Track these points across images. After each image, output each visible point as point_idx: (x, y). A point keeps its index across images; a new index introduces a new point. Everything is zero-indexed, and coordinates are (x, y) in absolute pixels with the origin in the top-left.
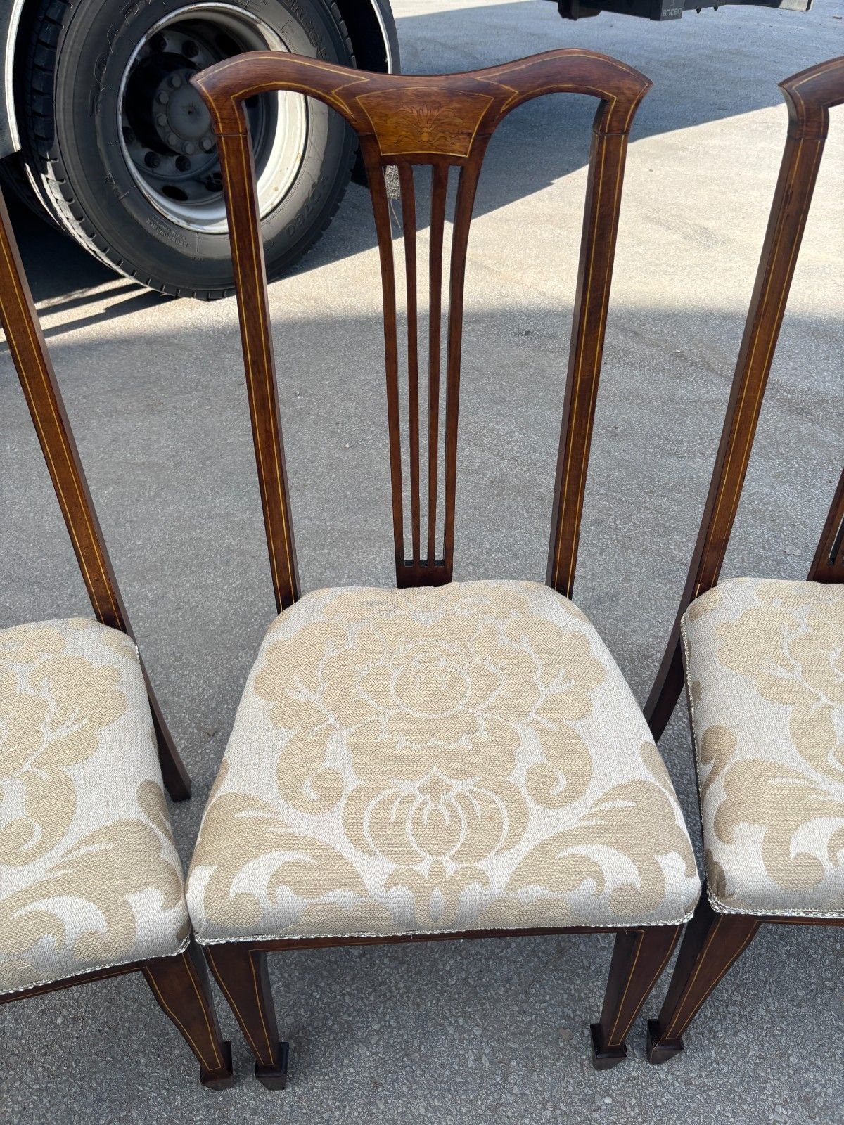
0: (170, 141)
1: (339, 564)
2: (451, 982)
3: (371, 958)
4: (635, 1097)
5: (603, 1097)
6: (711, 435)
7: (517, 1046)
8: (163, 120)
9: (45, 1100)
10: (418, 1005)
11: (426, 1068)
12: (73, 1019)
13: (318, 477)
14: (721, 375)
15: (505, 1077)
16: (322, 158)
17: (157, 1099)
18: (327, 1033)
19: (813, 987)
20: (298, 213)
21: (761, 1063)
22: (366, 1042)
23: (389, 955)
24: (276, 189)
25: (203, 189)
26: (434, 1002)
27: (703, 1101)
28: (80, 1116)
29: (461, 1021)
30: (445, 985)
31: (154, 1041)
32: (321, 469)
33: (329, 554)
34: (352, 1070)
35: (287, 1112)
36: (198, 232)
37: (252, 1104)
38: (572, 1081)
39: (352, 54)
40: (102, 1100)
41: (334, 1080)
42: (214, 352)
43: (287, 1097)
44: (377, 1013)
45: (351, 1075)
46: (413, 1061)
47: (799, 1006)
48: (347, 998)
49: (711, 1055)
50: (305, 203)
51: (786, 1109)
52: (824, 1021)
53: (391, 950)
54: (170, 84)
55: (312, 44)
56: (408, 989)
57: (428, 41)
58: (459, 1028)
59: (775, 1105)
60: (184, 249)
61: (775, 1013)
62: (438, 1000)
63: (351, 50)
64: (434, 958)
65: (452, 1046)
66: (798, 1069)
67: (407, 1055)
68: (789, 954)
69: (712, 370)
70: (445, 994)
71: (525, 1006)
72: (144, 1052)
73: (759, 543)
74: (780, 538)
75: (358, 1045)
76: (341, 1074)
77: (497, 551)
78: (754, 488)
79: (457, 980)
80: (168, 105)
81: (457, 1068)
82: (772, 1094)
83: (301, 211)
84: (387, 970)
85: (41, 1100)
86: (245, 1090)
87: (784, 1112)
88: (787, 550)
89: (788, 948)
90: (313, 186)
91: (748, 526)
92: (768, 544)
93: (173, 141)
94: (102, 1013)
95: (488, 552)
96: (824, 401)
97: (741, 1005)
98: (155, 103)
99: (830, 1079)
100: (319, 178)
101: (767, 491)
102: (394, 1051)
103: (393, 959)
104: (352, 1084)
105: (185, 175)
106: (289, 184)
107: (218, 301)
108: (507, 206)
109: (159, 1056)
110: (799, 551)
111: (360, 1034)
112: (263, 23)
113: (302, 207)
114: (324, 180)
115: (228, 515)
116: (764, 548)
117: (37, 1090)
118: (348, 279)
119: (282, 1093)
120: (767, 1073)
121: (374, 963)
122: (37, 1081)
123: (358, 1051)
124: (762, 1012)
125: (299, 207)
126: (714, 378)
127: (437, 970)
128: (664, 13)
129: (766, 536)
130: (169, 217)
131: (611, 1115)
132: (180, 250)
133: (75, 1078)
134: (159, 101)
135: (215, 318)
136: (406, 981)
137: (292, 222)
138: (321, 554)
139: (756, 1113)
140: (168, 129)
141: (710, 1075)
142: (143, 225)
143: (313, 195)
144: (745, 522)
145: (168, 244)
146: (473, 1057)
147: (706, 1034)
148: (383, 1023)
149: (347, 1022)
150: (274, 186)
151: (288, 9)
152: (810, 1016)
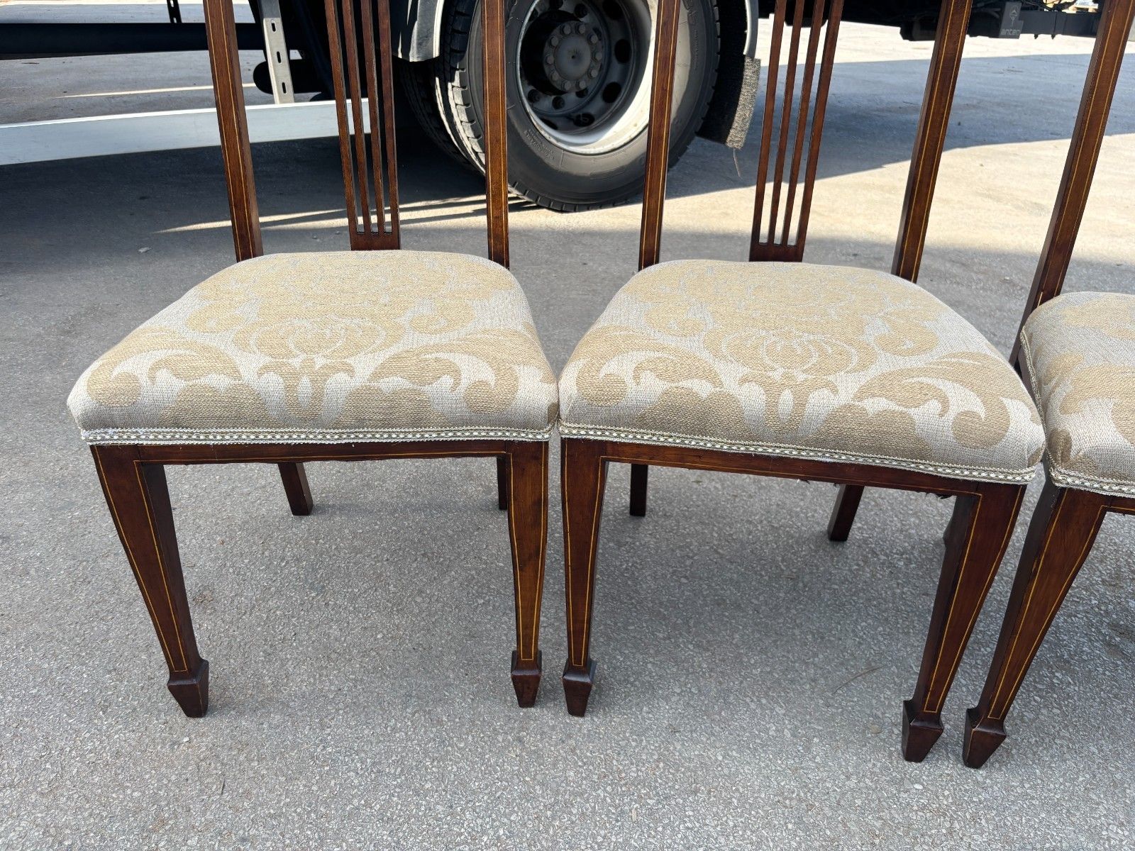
0: (553, 77)
2: (755, 672)
3: (675, 642)
4: (949, 790)
5: (912, 783)
7: (820, 728)
8: (551, 59)
9: (359, 687)
10: (721, 683)
11: (725, 727)
12: (392, 637)
15: (808, 749)
17: (461, 703)
18: (629, 686)
21: (1093, 789)
22: (667, 699)
24: (636, 125)
26: (736, 683)
27: (1025, 806)
28: (389, 703)
29: (764, 701)
30: (748, 673)
31: (464, 663)
34: (650, 716)
35: (584, 734)
36: (564, 150)
37: (551, 723)
38: (879, 764)
39: (717, 21)
40: (410, 696)
41: (633, 720)
43: (584, 724)
44: (679, 681)
45: (649, 719)
46: (713, 720)
48: (649, 666)
49: (1035, 773)
51: (1122, 831)
53: (695, 640)
54: (562, 31)
56: (711, 670)
58: (761, 706)
59: (1108, 824)
60: (549, 161)
62: (741, 682)
63: (717, 17)
65: (754, 717)
67: (707, 715)
68: (1125, 710)
70: (748, 679)
71: (831, 702)
72: (453, 670)
75: (658, 699)
76: (640, 717)
79: (761, 672)
80: (557, 48)
81: (757, 733)
82: (1105, 815)
84: (691, 653)
85: (355, 686)
86: (545, 712)
87: (1120, 832)
93: (556, 77)
94: (418, 638)
97: (1071, 742)
98: (547, 44)
102: (694, 710)
104: (651, 726)
105: (559, 112)
109: (467, 675)
111: (660, 692)
115: (565, 341)
117: (352, 679)
119: (581, 720)
120: (1099, 797)
121: (679, 646)
122: (353, 673)
123: (658, 704)
127: (742, 661)
128: (1003, 32)
130: (543, 132)
131: (922, 799)
132: (546, 161)
133: (388, 677)
134: (550, 44)
136: (708, 664)
139: (1086, 827)
140: (553, 68)
141: (1034, 787)
142: (521, 134)
145: (538, 154)
146: (774, 728)
147: (1030, 756)
148: (684, 689)
149: (649, 682)
150: (634, 123)
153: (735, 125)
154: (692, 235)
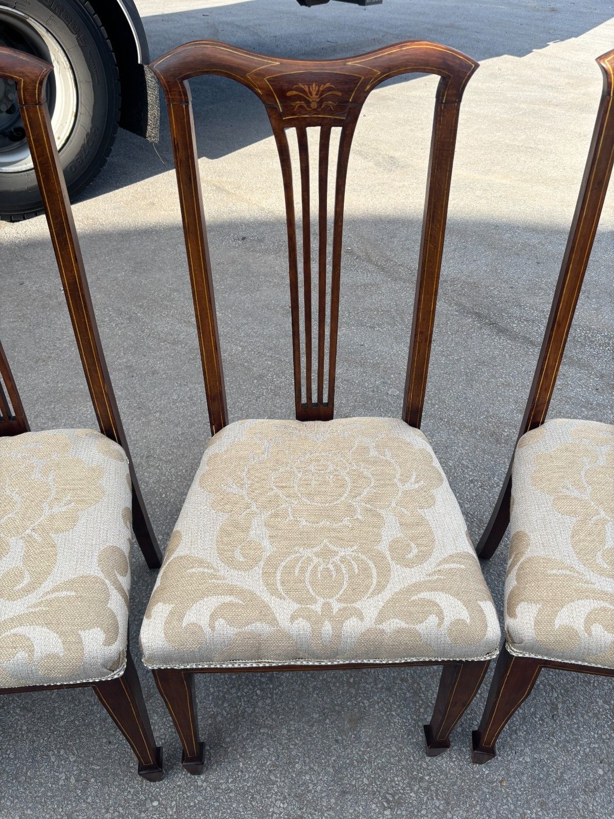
1: (60, 416)
2: (62, 724)
3: (8, 709)
4: (176, 801)
5: (152, 801)
6: (358, 309)
7: (98, 768)
10: (34, 741)
11: (28, 787)
13: (61, 351)
14: (377, 265)
15: (84, 790)
16: (92, 115)
19: (326, 710)
20: (77, 156)
21: (274, 770)
23: (21, 706)
25: (7, 140)
26: (45, 739)
27: (224, 800)
29: (62, 752)
30: (57, 726)
32: (65, 345)
33: (54, 408)
38: (132, 791)
42: (8, 260)
46: (19, 782)
47: (312, 726)
49: (239, 766)
50: (82, 147)
51: (284, 804)
52: (328, 736)
55: (73, 33)
56: (29, 731)
57: (227, 23)
58: (58, 756)
59: (276, 801)
61: (293, 732)
62: (49, 737)
64: (54, 707)
65: (51, 770)
66: (300, 773)
67: (16, 778)
68: (315, 688)
69: (370, 261)
70: (55, 733)
71: (111, 739)
73: (370, 388)
74: (386, 383)
77: (181, 401)
78: (378, 347)
79: (67, 722)
81: (50, 786)
82: (276, 793)
83: (80, 153)
84: (17, 717)
87: (282, 805)
88: (390, 392)
89: (315, 683)
90: (87, 135)
91: (366, 376)
92: (378, 388)
95: (174, 402)
97: (271, 728)
99: (321, 779)
100: (91, 129)
101: (386, 349)
102: (7, 776)
103: (24, 708)
106: (68, 134)
107: (21, 222)
110: (398, 392)
112: (30, 18)
113: (81, 150)
114: (95, 131)
116: (373, 391)
118: (122, 203)
120: (276, 777)
121: (9, 713)
124: (285, 731)
125: (77, 151)
126: (371, 267)
127: (54, 715)
129: (377, 382)
131: (155, 814)
135: (15, 235)
136: (29, 724)
137: (73, 161)
138: (48, 409)
139: (261, 808)
141: (234, 781)
143: (88, 142)
144: (365, 372)
146: (64, 777)
147: (240, 750)
148: (4, 756)
151: (49, 7)
152: (318, 733)
153: (150, 122)
154: (120, 234)
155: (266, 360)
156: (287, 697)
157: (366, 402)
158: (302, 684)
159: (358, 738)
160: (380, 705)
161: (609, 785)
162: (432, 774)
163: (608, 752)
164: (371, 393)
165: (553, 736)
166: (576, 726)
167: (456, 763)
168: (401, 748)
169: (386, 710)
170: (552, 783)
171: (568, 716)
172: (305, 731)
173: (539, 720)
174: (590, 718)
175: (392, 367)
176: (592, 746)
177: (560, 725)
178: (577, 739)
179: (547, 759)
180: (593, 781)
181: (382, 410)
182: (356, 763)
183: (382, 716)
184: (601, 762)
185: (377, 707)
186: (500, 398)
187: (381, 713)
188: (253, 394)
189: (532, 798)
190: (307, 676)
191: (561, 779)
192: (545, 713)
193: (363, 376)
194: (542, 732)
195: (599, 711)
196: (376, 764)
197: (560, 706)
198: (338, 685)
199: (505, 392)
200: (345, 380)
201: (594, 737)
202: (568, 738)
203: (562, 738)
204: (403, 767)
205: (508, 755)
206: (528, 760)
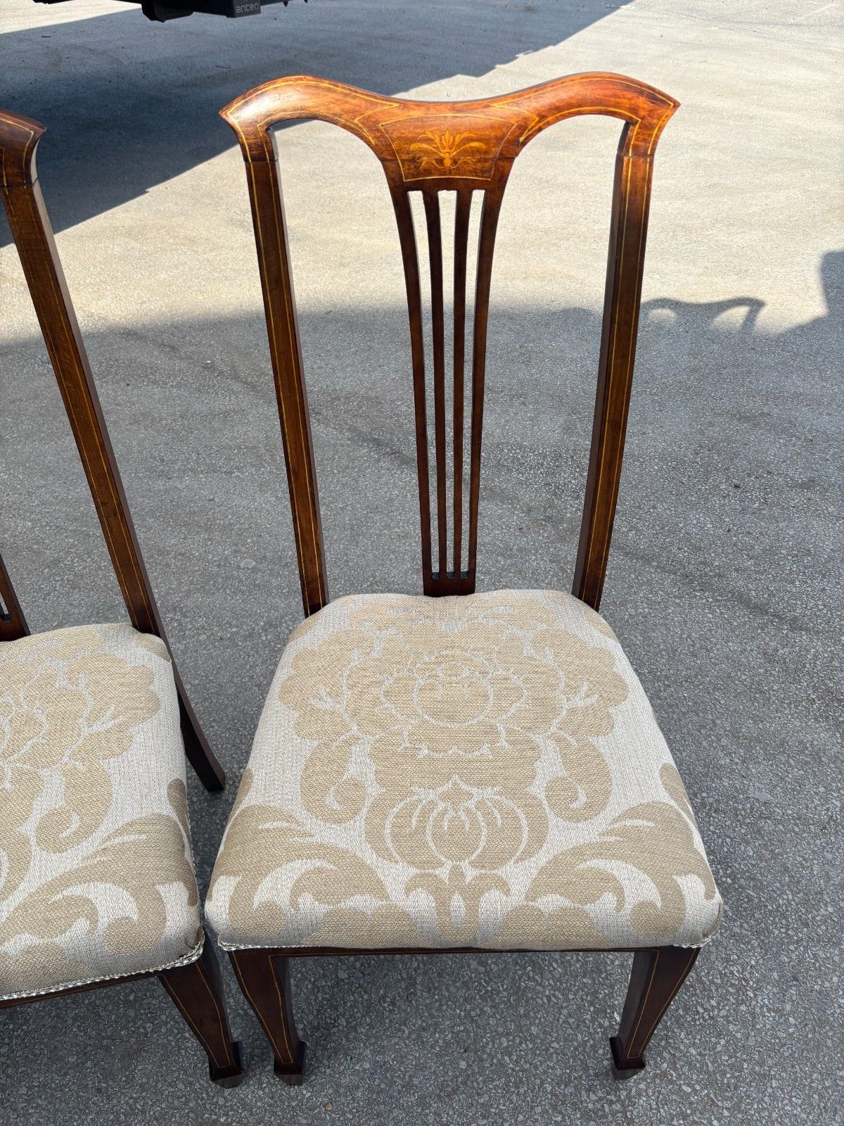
6: (212, 448)
14: (245, 383)
19: (88, 1048)
47: (66, 1074)
52: (86, 1086)
69: (236, 377)
73: (215, 561)
74: (240, 552)
78: (233, 501)
91: (211, 544)
92: (226, 559)
96: (338, 398)
101: (245, 503)
108: (88, 221)
110: (254, 563)
116: (219, 566)
124: (23, 1090)
126: (236, 386)
128: (238, 9)
129: (226, 552)
144: (210, 539)
152: (74, 1083)
155: (66, 537)
156: (34, 1038)
157: (207, 583)
158: (58, 1016)
159: (130, 1081)
160: (169, 1026)
161: (472, 1082)
162: (230, 1113)
163: (476, 1034)
164: (216, 569)
165: (406, 1025)
166: (437, 1005)
167: (267, 1090)
168: (191, 1083)
169: (176, 1031)
170: (395, 1094)
171: (429, 991)
172: (53, 1085)
173: (389, 1005)
174: (458, 989)
175: (251, 528)
176: (456, 1029)
177: (417, 1009)
178: (436, 1023)
179: (393, 1060)
180: (452, 1080)
181: (228, 591)
182: (123, 1117)
183: (170, 1041)
184: (465, 1051)
185: (163, 1030)
186: (392, 556)
187: (169, 1038)
188: (40, 589)
189: (366, 1121)
190: (67, 1003)
191: (408, 1086)
192: (399, 993)
193: (206, 545)
194: (391, 1021)
195: (471, 978)
196: (151, 1113)
197: (419, 980)
198: (110, 1007)
199: (399, 547)
200: (180, 554)
201: (459, 1016)
202: (424, 1025)
203: (417, 1026)
204: (191, 1110)
205: (341, 1064)
206: (367, 1066)
